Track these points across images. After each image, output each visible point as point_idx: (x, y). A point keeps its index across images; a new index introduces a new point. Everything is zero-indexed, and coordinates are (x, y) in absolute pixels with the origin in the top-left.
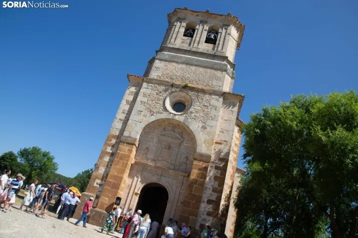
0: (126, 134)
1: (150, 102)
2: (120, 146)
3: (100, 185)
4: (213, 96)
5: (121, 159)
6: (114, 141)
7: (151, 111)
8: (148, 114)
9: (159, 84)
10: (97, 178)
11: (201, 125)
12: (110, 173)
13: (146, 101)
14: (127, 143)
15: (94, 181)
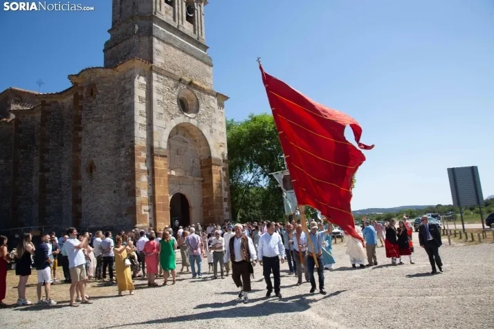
0: (156, 144)
1: (166, 102)
2: (155, 161)
3: (149, 211)
4: (211, 97)
5: (161, 176)
6: (144, 155)
7: (169, 114)
8: (168, 117)
9: (167, 77)
10: (142, 204)
11: (209, 129)
12: (156, 195)
13: (161, 100)
14: (161, 156)
15: (141, 208)
